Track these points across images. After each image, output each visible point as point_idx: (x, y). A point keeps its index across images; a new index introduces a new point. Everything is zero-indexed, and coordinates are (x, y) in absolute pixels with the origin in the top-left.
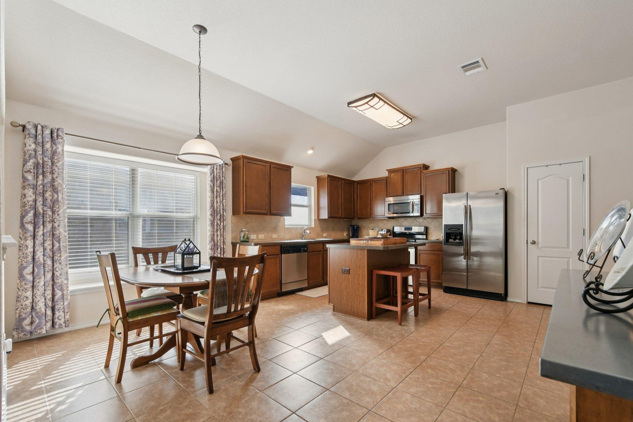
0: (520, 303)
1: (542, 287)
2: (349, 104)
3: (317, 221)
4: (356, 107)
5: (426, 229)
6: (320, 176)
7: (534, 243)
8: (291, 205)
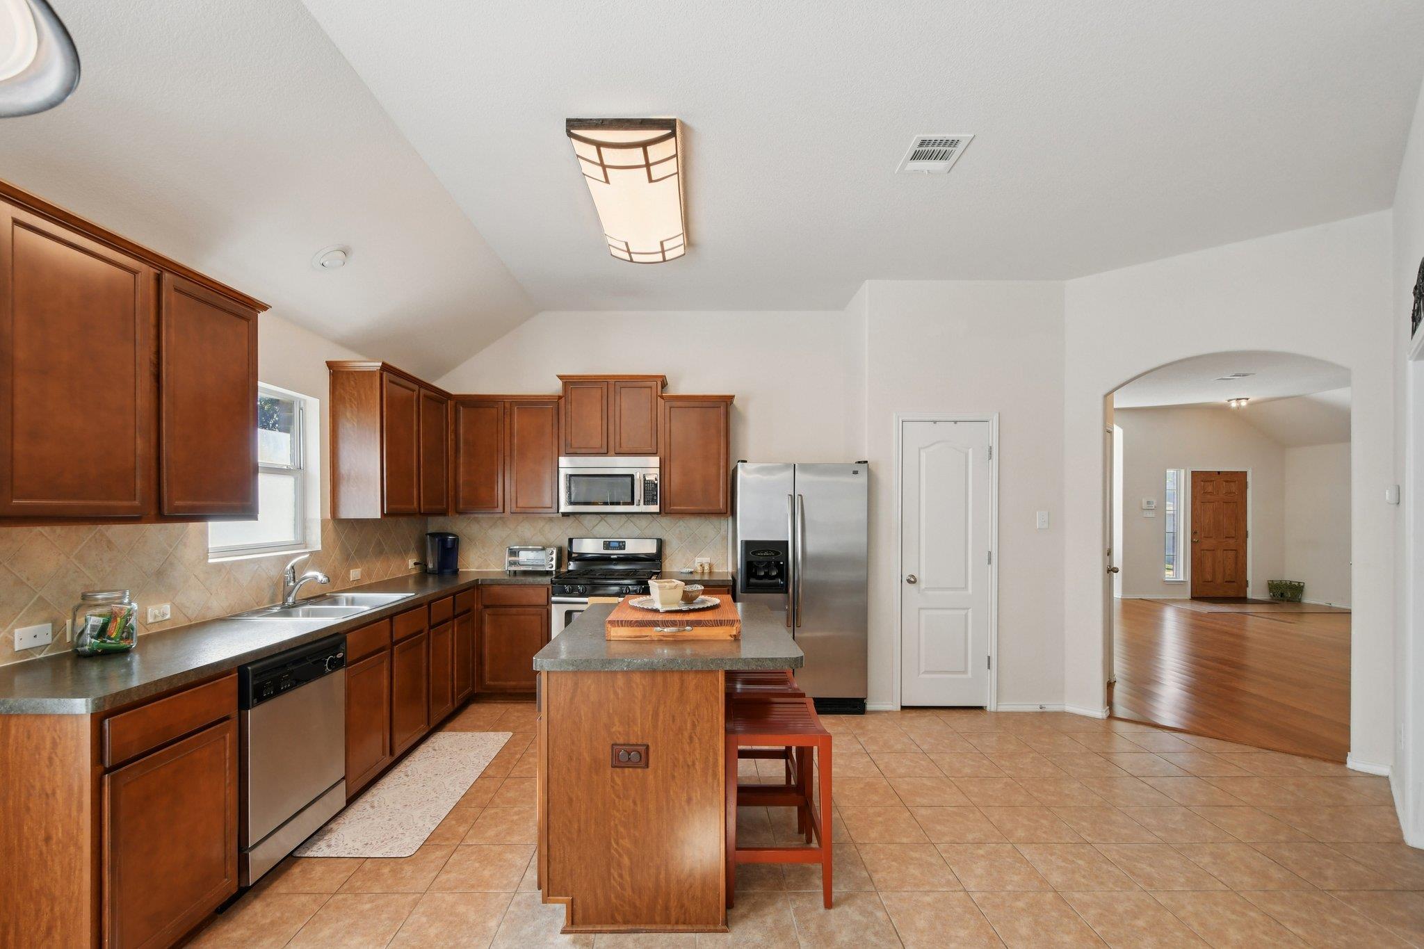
0: (887, 712)
1: (926, 672)
2: (573, 124)
3: (330, 525)
4: (599, 145)
5: (661, 544)
6: (336, 362)
7: (912, 581)
8: (256, 470)
